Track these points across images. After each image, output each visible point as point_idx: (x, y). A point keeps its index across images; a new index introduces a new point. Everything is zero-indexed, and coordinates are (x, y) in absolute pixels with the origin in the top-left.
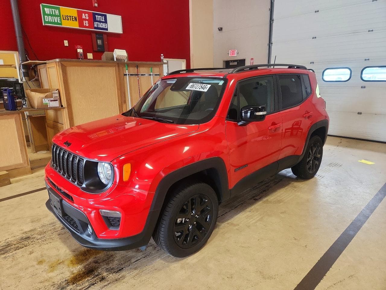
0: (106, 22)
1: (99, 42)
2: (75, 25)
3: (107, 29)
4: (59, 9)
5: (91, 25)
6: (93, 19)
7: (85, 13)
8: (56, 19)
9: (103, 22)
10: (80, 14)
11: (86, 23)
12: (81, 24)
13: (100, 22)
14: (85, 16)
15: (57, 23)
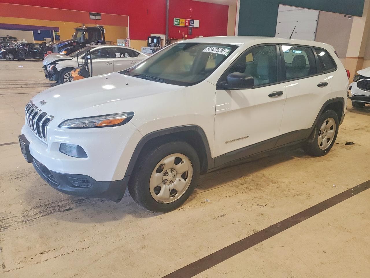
0: (194, 23)
1: (190, 31)
2: (183, 25)
3: (194, 26)
4: (179, 19)
5: (189, 25)
6: (189, 22)
7: (187, 20)
8: (178, 23)
9: (193, 23)
10: (185, 21)
11: (187, 24)
12: (185, 25)
13: (192, 23)
14: (187, 22)
15: (178, 25)
